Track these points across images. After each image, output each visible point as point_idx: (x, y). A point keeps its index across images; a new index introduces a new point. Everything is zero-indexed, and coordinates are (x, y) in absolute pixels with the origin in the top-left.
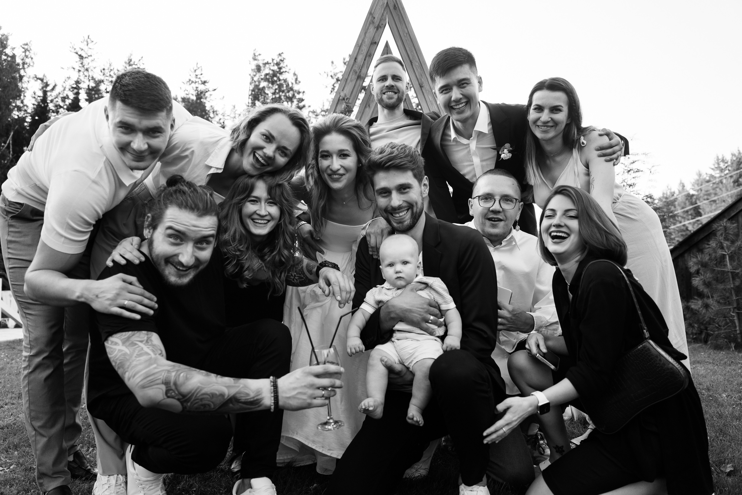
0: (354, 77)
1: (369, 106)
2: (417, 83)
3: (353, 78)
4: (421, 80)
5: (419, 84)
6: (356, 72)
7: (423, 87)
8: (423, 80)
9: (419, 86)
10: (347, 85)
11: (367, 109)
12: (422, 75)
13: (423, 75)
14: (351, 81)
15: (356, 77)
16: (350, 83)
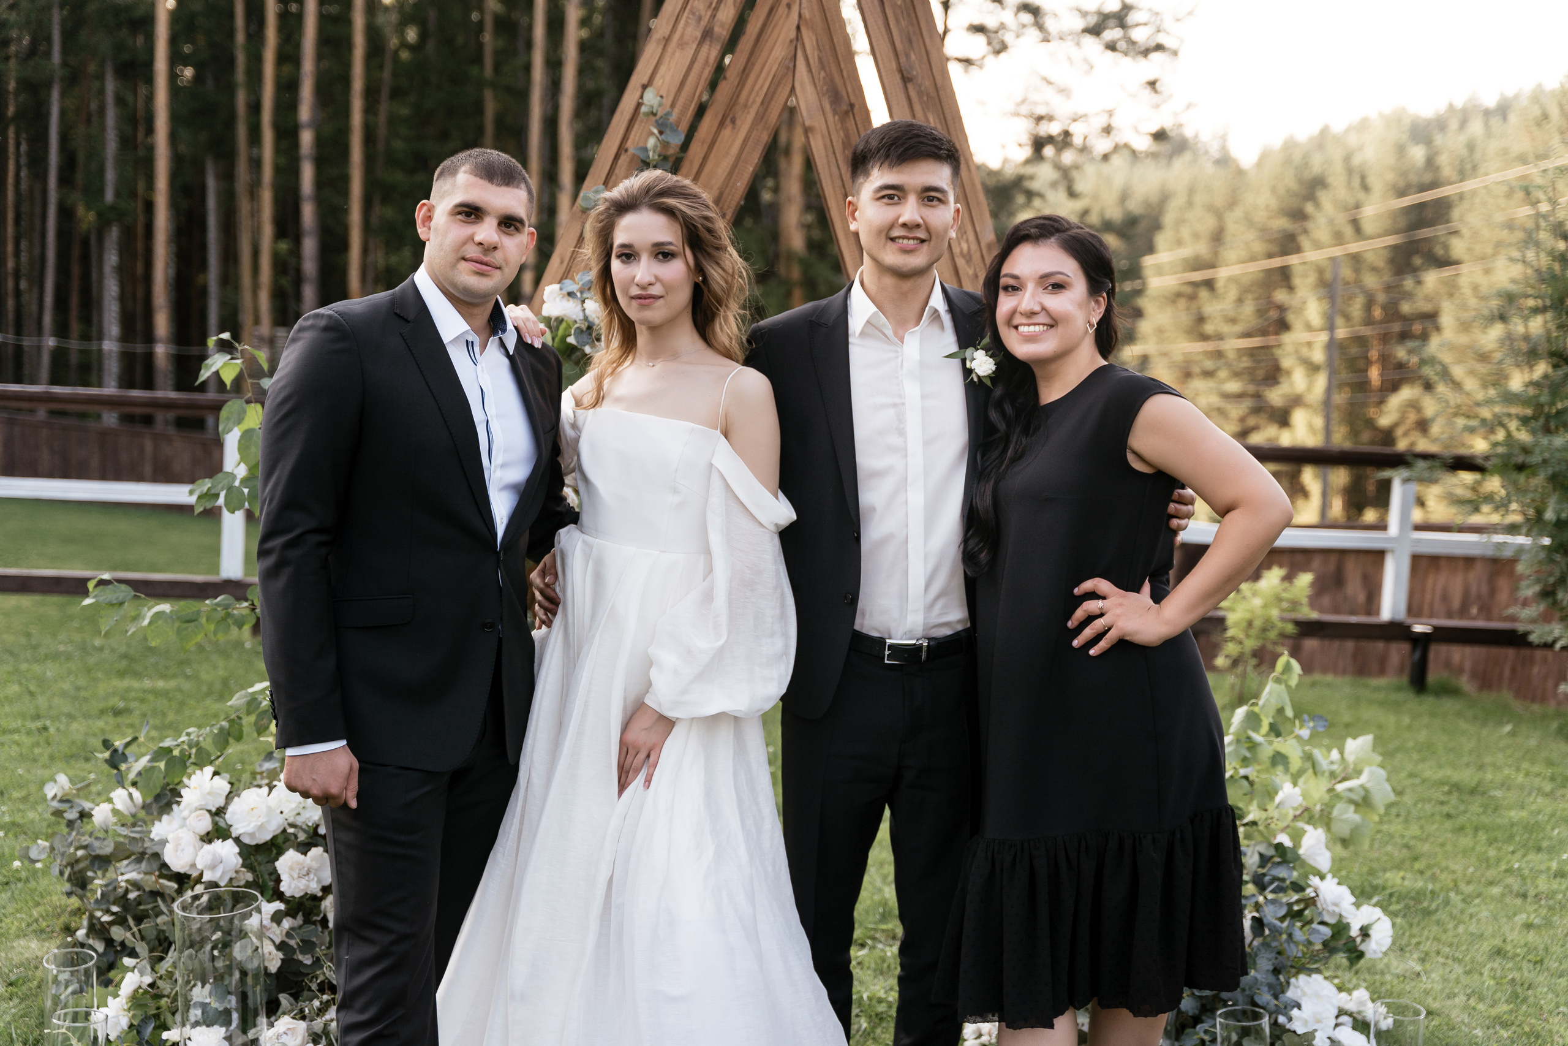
0: (693, 32)
1: (733, 121)
2: (894, 65)
3: (687, 38)
4: (907, 56)
5: (900, 71)
6: (700, 18)
7: (910, 80)
8: (913, 57)
9: (898, 77)
10: (667, 58)
11: (727, 132)
12: (910, 41)
13: (914, 39)
14: (682, 45)
15: (699, 34)
16: (677, 54)
